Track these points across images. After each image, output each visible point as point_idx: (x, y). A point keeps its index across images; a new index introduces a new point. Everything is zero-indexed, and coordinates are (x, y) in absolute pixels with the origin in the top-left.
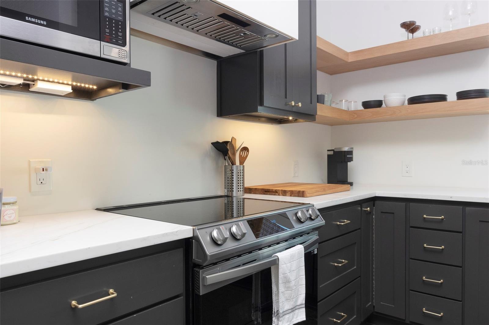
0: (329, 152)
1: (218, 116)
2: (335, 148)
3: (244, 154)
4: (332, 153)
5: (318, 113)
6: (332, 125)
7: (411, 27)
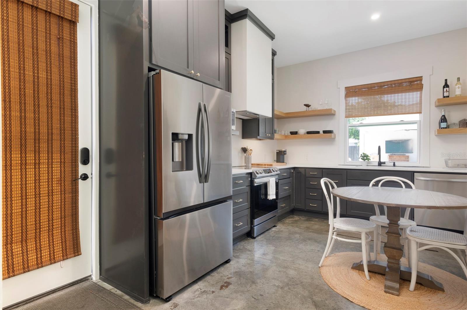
1: (242, 138)
2: (280, 150)
3: (250, 152)
4: (278, 151)
5: (275, 137)
6: (278, 140)
7: (308, 106)
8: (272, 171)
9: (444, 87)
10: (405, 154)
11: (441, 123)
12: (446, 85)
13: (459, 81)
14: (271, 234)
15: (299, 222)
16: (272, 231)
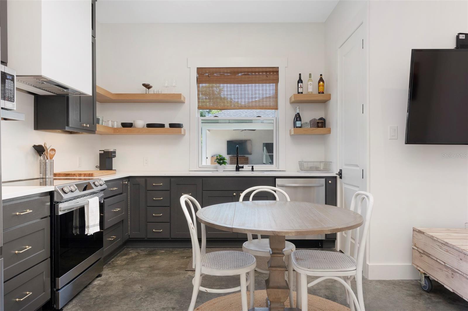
0: (100, 151)
1: (35, 130)
2: (105, 150)
3: (52, 153)
4: (102, 152)
5: (97, 129)
6: (102, 134)
7: (148, 87)
8: (93, 186)
9: (298, 82)
10: (245, 155)
11: (297, 122)
12: (300, 81)
13: (311, 78)
14: (91, 294)
15: (137, 260)
16: (93, 288)
